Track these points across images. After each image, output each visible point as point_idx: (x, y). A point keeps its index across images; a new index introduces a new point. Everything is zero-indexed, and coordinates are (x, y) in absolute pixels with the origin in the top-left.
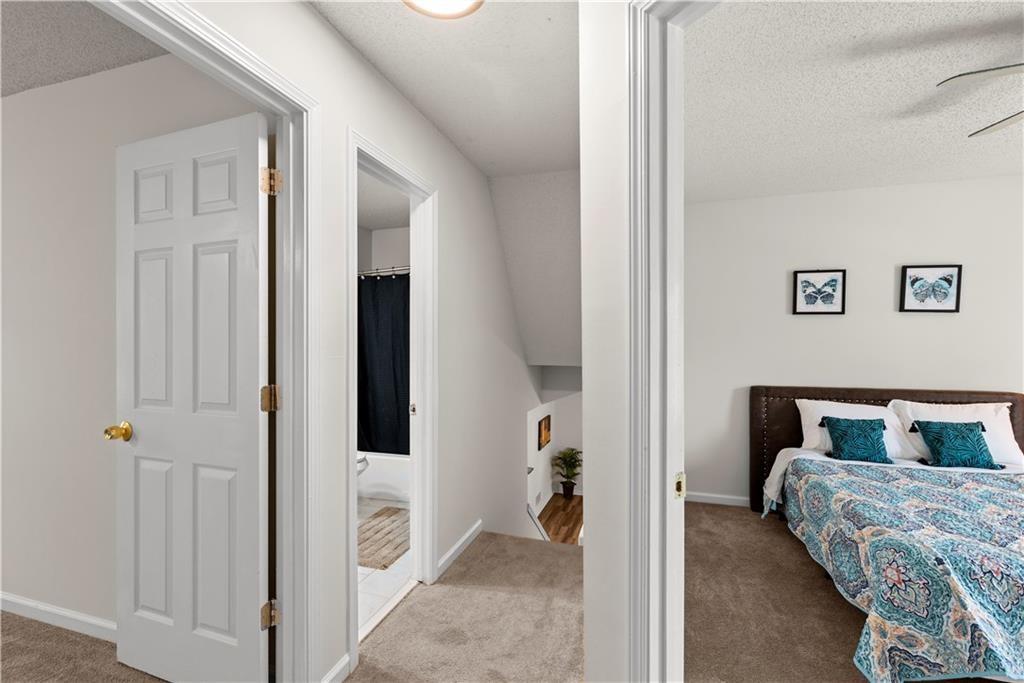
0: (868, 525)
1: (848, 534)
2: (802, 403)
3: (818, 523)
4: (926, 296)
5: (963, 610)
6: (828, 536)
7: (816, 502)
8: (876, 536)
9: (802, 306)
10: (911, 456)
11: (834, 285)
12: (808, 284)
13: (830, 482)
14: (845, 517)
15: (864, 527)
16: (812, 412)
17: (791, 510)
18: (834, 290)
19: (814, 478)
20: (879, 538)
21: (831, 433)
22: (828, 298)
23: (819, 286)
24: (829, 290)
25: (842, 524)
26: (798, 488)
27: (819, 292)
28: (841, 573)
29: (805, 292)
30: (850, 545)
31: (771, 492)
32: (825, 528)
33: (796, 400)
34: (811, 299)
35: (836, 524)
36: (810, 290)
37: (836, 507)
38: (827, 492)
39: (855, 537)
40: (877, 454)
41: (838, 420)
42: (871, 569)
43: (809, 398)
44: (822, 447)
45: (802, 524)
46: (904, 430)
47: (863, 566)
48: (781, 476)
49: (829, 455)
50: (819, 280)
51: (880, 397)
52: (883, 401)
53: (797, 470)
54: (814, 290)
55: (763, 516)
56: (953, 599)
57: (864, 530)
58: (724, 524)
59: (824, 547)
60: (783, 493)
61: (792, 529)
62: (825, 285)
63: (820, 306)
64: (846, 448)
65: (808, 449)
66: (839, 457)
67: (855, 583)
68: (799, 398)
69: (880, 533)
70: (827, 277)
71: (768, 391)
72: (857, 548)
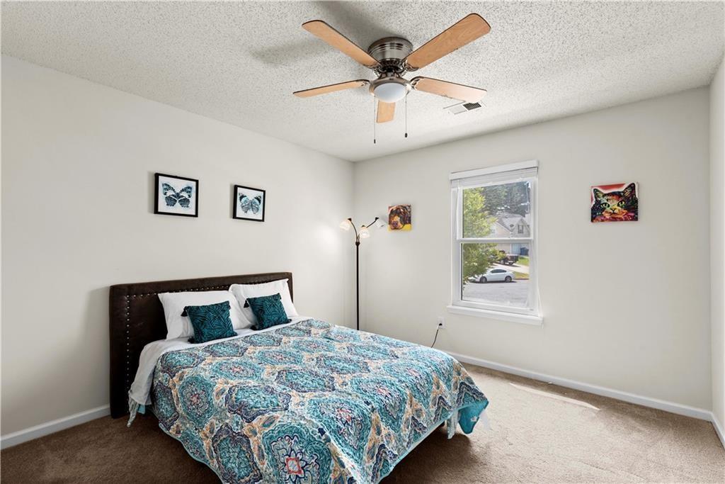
0: (257, 415)
1: (236, 429)
2: (165, 297)
3: (199, 421)
4: (248, 209)
5: (342, 469)
6: (212, 432)
7: (194, 399)
8: (269, 426)
9: (163, 206)
10: (245, 325)
11: (190, 192)
12: (168, 187)
13: (205, 371)
14: (230, 411)
15: (254, 418)
16: (174, 303)
17: (164, 408)
18: (190, 196)
19: (189, 372)
20: (271, 428)
21: (193, 321)
22: (185, 202)
23: (178, 191)
24: (185, 195)
25: (228, 418)
26: (170, 385)
27: (178, 195)
28: (230, 470)
29: (165, 194)
30: (240, 440)
31: (138, 395)
32: (207, 425)
33: (159, 294)
34: (171, 201)
35: (220, 420)
36: (170, 193)
37: (219, 401)
38: (206, 387)
39: (245, 431)
40: (227, 331)
41: (198, 307)
42: (266, 462)
43: (171, 292)
44: (185, 335)
45: (177, 422)
46: (240, 306)
47: (256, 460)
48: (150, 377)
49: (192, 341)
50: (178, 185)
51: (222, 284)
52: (225, 286)
53: (168, 366)
54: (174, 194)
55: (129, 424)
56: (333, 462)
57: (254, 422)
58: (79, 456)
59: (206, 444)
60: (152, 394)
61: (164, 429)
62: (183, 190)
63: (178, 208)
64: (205, 331)
65: (173, 340)
66: (201, 341)
67: (247, 479)
68: (160, 293)
69: (270, 421)
70: (185, 184)
71: (131, 289)
72: (249, 442)
